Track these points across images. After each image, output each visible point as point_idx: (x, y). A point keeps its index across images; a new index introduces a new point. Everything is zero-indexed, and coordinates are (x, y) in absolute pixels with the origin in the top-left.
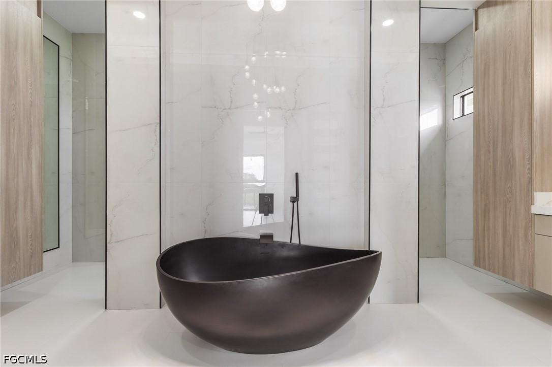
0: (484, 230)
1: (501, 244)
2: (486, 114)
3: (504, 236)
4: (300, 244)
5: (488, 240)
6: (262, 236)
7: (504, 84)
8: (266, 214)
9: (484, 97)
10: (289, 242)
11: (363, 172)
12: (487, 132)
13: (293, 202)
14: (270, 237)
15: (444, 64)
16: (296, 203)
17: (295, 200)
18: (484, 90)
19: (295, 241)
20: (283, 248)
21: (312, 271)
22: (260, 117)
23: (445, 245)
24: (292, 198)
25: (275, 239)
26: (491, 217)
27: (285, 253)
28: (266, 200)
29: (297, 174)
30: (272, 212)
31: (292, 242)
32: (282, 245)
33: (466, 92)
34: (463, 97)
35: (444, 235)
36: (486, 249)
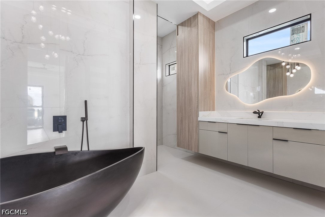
0: (181, 130)
1: (187, 135)
2: (182, 75)
3: (189, 132)
4: (89, 150)
5: (183, 134)
6: (57, 149)
7: (188, 63)
8: (60, 132)
9: (181, 67)
10: (80, 150)
11: (129, 101)
12: (182, 84)
13: (83, 121)
14: (65, 148)
15: (162, 48)
16: (85, 122)
17: (84, 120)
18: (181, 64)
19: (85, 148)
20: (76, 155)
21: (109, 168)
22: (47, 56)
23: (162, 139)
24: (82, 118)
25: (69, 150)
26: (184, 123)
27: (77, 159)
28: (60, 121)
29: (86, 102)
30: (66, 130)
31: (82, 150)
32: (75, 153)
33: (171, 64)
34: (169, 66)
35: (162, 134)
36: (182, 138)
